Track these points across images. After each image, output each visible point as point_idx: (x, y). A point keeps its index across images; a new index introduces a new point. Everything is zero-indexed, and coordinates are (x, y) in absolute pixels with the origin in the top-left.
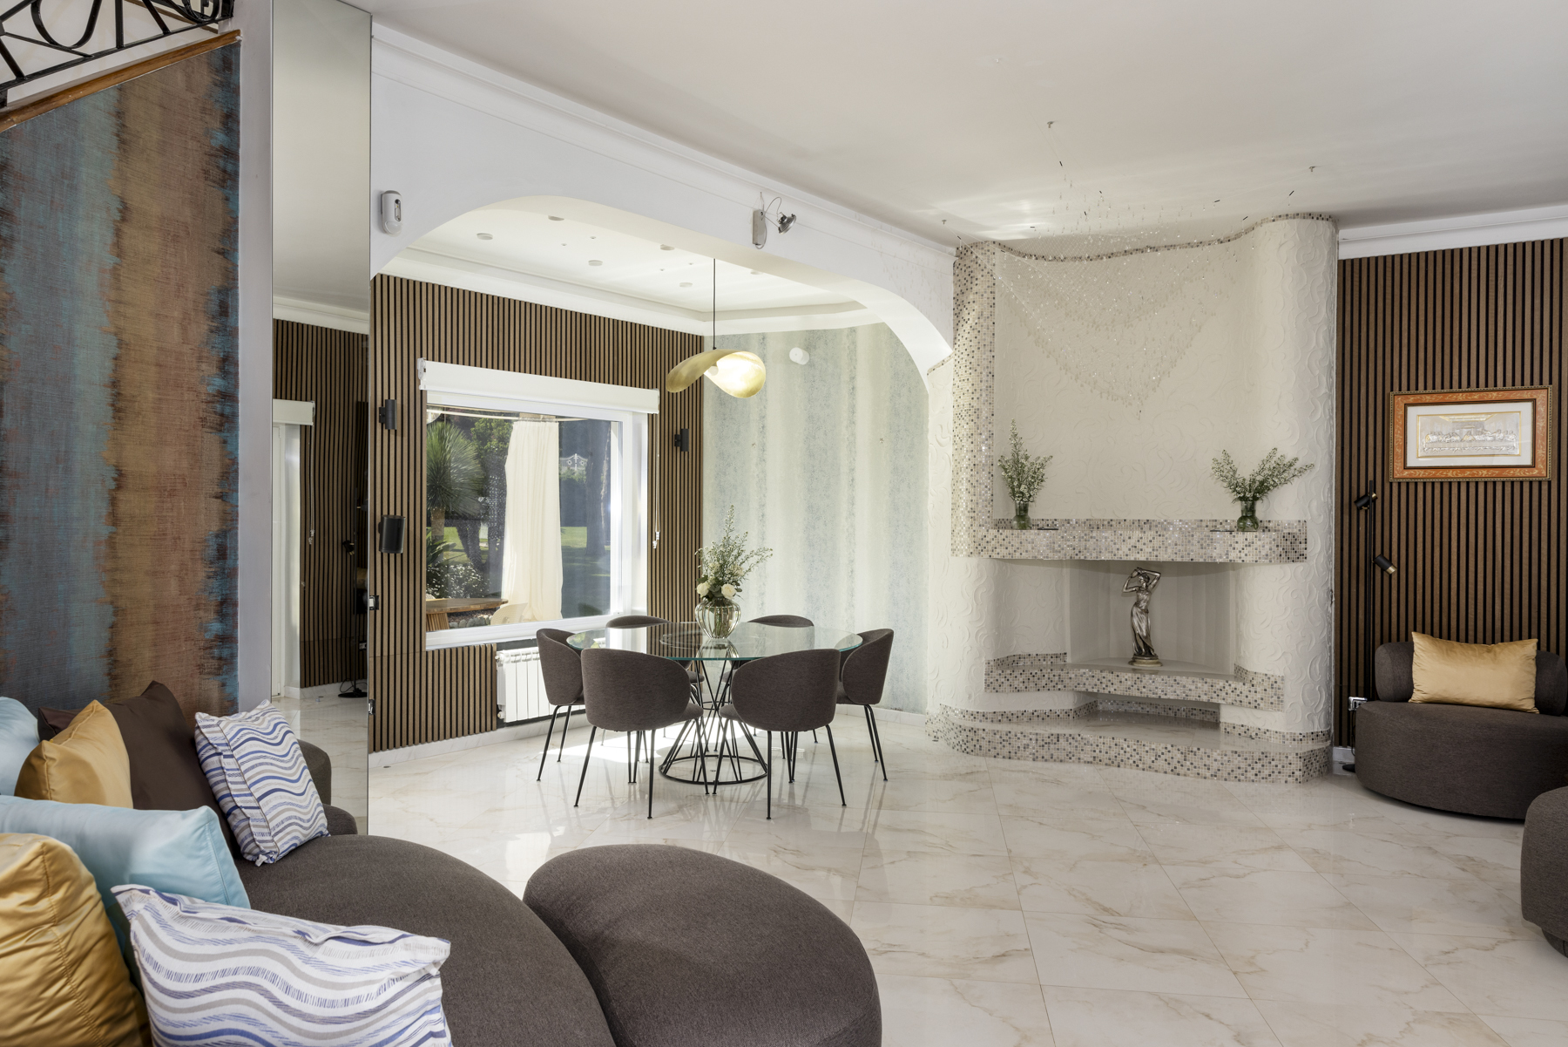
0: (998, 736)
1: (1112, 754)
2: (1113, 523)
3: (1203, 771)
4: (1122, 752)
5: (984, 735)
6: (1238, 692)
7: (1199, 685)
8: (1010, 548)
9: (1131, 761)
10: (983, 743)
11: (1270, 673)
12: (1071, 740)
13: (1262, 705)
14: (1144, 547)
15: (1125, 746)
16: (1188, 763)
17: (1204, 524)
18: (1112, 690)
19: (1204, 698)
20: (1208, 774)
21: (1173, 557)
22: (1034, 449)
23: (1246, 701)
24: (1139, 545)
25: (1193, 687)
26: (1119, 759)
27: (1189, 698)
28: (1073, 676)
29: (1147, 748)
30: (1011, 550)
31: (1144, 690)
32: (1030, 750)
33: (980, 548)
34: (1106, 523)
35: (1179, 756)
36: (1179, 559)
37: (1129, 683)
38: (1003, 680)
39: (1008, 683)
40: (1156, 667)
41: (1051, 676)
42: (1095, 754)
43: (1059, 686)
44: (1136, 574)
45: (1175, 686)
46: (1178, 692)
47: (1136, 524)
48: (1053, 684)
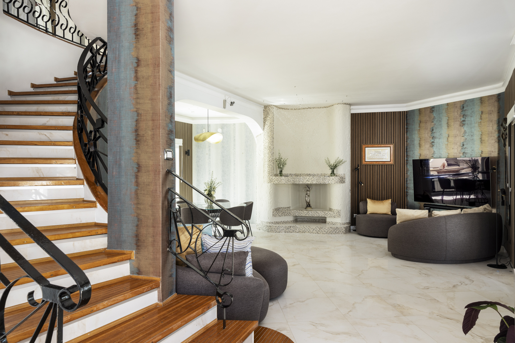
0: (276, 227)
1: (303, 230)
2: (301, 174)
3: (324, 232)
4: (305, 229)
5: (273, 227)
6: (331, 214)
7: (322, 213)
8: (278, 181)
9: (308, 231)
10: (273, 229)
11: (338, 209)
12: (293, 227)
13: (336, 217)
14: (310, 180)
15: (306, 228)
16: (321, 231)
17: (322, 175)
18: (302, 215)
19: (323, 216)
20: (325, 233)
21: (316, 183)
22: (284, 157)
23: (332, 216)
24: (309, 180)
25: (320, 213)
26: (305, 231)
27: (320, 216)
28: (293, 212)
29: (311, 228)
30: (279, 181)
31: (309, 215)
32: (284, 230)
33: (271, 181)
34: (300, 174)
35: (318, 229)
36: (318, 183)
37: (306, 213)
38: (277, 214)
39: (278, 214)
40: (311, 209)
41: (288, 212)
42: (299, 230)
43: (290, 215)
44: (306, 187)
45: (317, 213)
46: (317, 215)
47: (307, 175)
48: (288, 214)
